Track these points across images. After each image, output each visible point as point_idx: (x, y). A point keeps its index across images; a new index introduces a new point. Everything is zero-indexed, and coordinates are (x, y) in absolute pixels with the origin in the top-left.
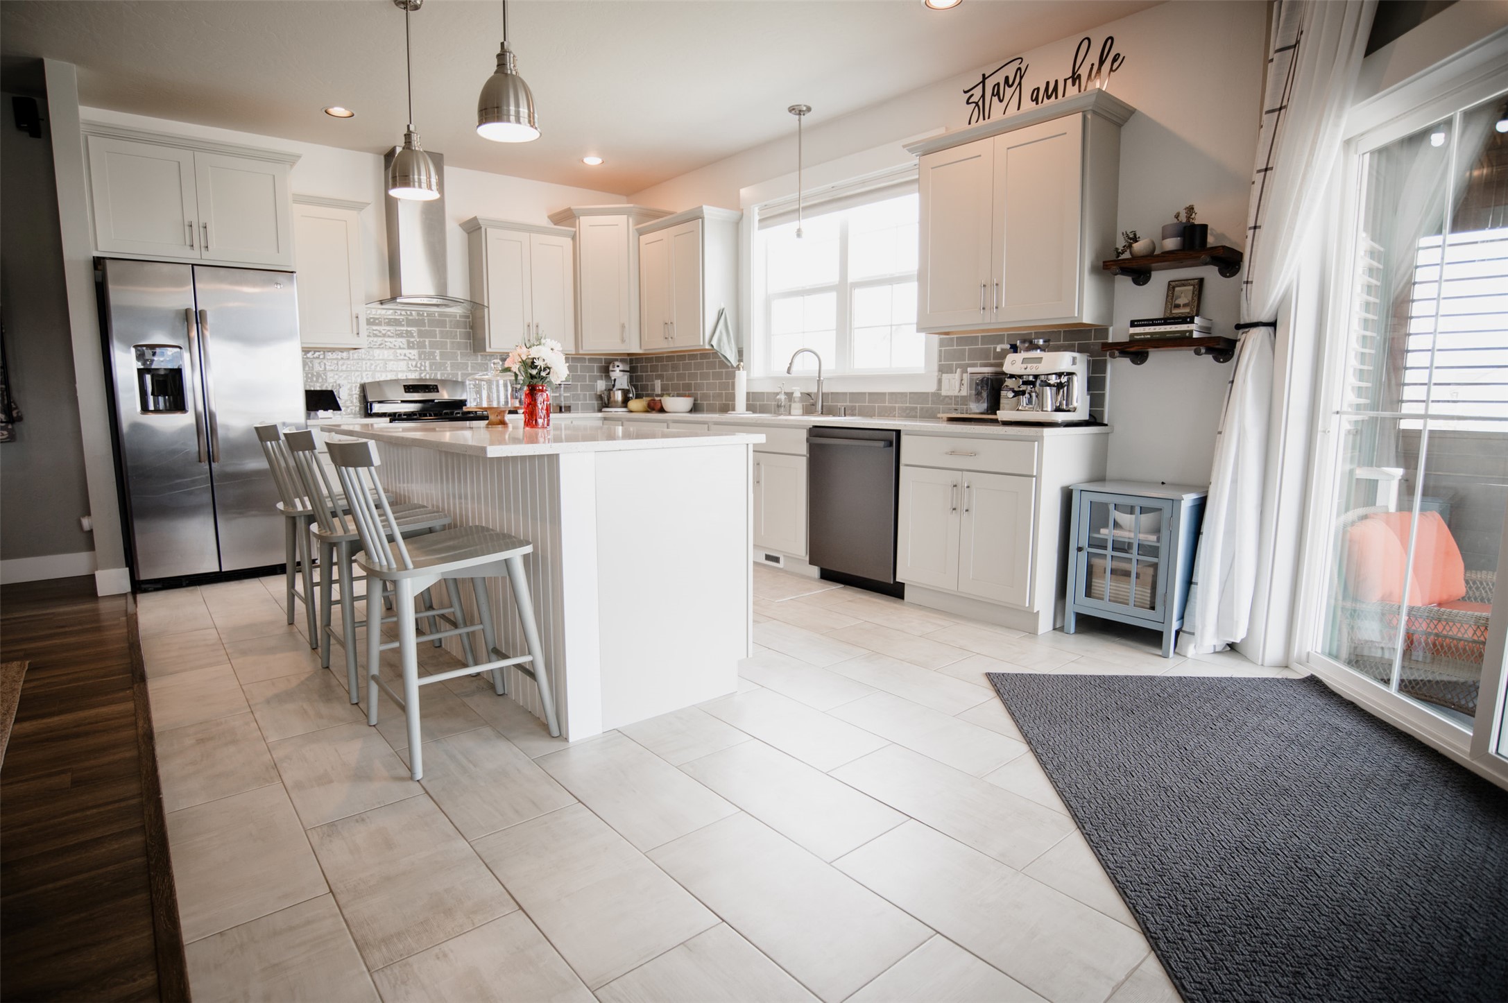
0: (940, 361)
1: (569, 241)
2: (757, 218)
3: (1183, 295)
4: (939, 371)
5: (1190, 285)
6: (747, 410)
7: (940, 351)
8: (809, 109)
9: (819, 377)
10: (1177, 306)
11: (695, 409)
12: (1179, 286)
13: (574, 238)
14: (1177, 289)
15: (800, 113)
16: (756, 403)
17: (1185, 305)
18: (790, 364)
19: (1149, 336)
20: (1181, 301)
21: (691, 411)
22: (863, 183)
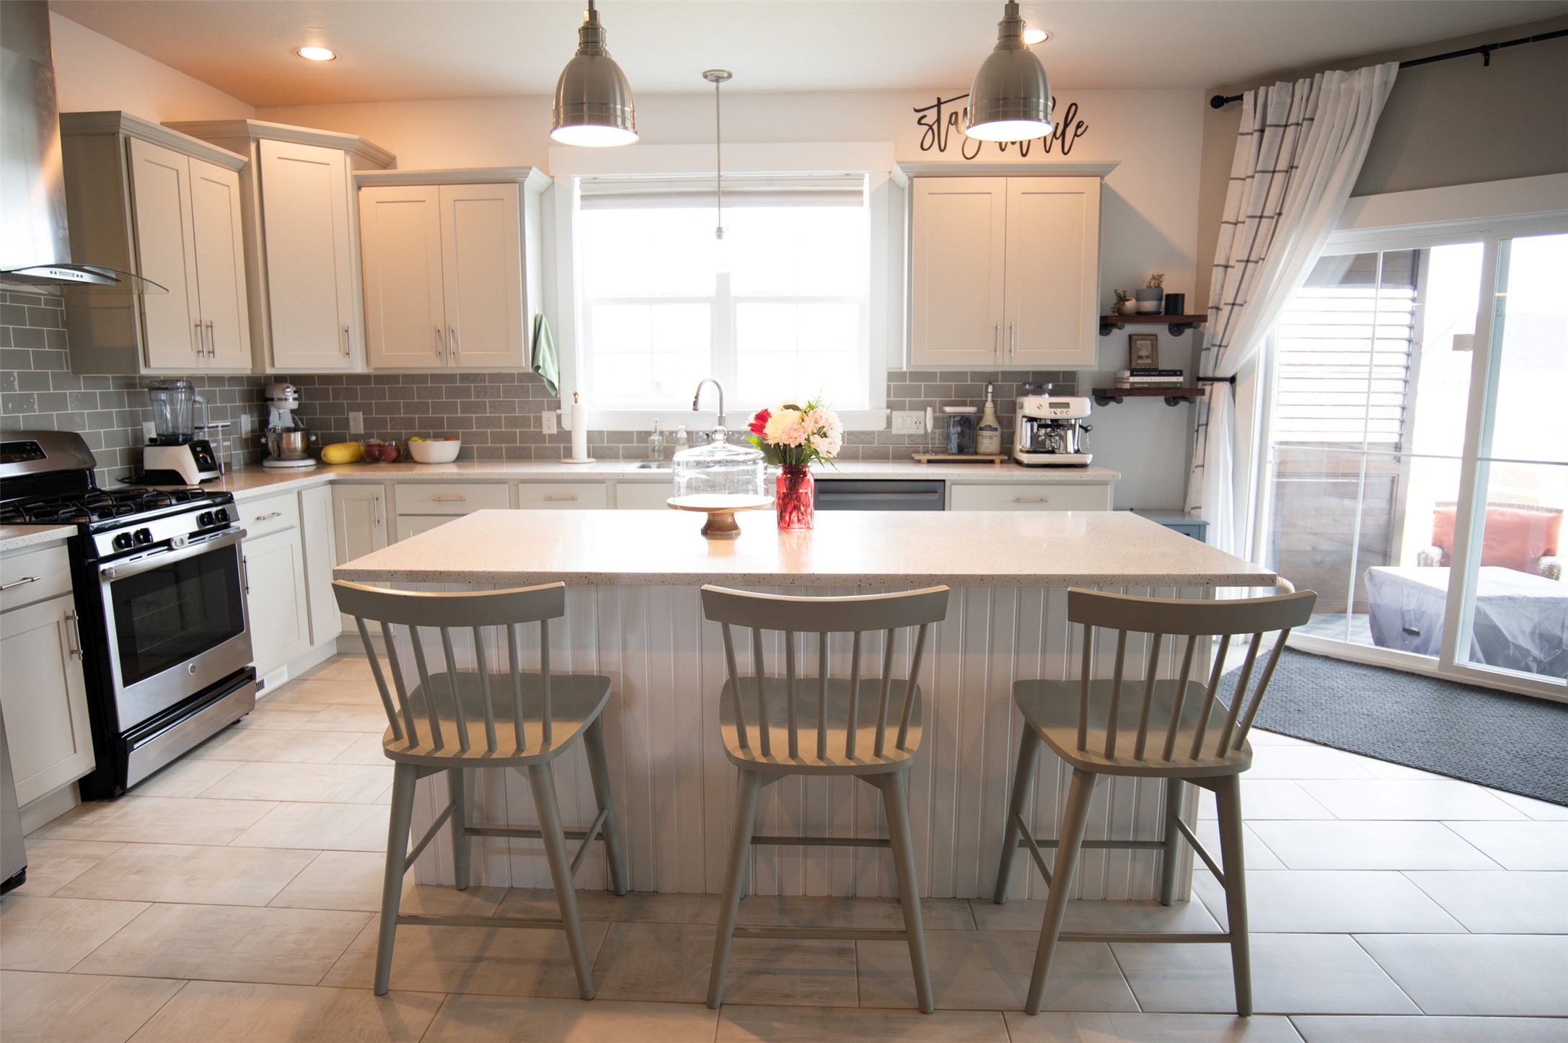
0: (888, 396)
1: (233, 178)
2: (577, 193)
3: (1144, 348)
4: (888, 407)
5: (1147, 340)
6: (589, 456)
7: (889, 387)
8: (730, 76)
9: (721, 413)
10: (1140, 357)
11: (463, 457)
12: (1139, 340)
13: (243, 172)
14: (1138, 342)
15: (718, 79)
16: (603, 447)
17: (1147, 357)
18: (696, 397)
19: (1147, 385)
20: (1144, 353)
21: (455, 461)
22: (771, 180)
